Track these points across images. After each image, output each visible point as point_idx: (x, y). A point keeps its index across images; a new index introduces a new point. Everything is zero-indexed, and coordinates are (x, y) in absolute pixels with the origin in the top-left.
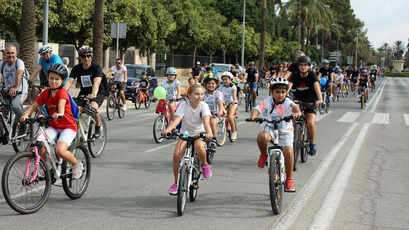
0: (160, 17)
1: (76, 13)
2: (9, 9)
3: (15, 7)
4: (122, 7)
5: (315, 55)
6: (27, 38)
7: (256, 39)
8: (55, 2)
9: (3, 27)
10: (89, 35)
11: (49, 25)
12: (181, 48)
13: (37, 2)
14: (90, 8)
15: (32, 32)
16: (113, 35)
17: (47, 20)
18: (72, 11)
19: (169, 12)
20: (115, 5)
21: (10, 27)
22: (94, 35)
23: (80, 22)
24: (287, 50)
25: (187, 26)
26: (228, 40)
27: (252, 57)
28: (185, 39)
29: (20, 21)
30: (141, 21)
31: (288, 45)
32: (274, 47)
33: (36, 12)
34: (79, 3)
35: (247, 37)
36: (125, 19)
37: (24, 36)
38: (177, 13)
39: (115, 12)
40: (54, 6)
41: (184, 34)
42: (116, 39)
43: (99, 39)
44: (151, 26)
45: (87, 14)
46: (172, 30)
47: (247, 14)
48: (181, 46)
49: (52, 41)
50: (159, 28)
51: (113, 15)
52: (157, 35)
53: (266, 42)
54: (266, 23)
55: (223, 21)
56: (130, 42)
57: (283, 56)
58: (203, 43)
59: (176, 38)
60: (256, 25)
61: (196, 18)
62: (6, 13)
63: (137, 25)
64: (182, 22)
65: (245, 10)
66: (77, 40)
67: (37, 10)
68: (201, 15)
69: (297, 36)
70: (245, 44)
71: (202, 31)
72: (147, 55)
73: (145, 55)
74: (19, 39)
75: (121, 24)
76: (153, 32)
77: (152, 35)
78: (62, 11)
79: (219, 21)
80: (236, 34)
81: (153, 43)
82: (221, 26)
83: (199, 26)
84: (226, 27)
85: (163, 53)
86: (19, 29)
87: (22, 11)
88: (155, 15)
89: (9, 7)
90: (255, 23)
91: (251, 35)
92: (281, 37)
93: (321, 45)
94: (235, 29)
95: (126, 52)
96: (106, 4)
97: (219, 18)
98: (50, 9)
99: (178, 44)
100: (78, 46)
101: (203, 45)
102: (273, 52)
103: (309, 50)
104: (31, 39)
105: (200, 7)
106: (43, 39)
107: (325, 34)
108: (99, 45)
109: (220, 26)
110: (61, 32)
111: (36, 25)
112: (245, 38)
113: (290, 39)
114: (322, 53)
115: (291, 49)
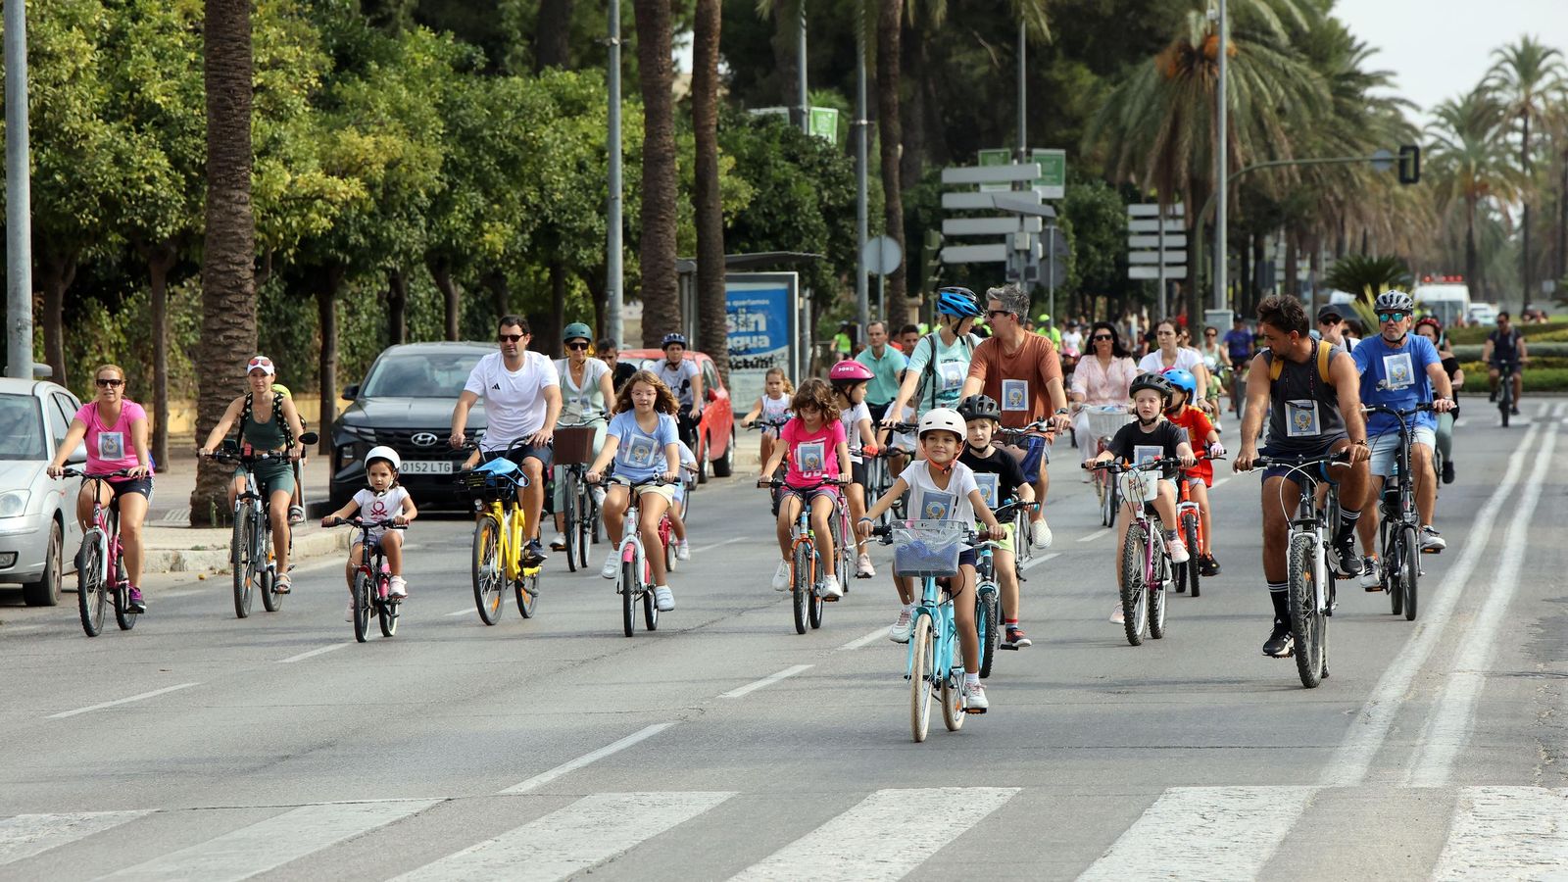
5: (791, 208)
7: (158, 57)
24: (488, 162)
27: (115, 260)
31: (496, 114)
32: (350, 137)
35: (56, 43)
53: (261, 88)
57: (451, 233)
70: (36, 117)
92: (424, 34)
93: (850, 94)
102: (349, 188)
103: (728, 149)
112: (36, 57)
113: (520, 49)
114: (858, 180)
115: (538, 150)
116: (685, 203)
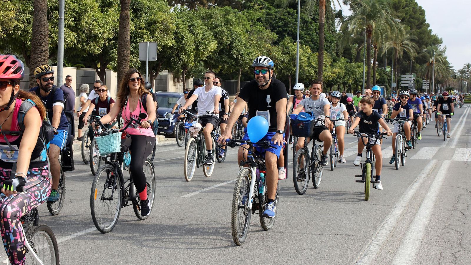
0: (197, 34)
1: (97, 31)
2: (17, 26)
3: (25, 24)
4: (152, 23)
5: (384, 79)
6: (38, 61)
7: (313, 60)
8: (72, 18)
9: (10, 48)
10: (113, 57)
11: (65, 46)
12: (224, 73)
13: (51, 18)
14: (114, 25)
15: (45, 54)
16: (141, 58)
17: (63, 40)
18: (92, 28)
19: (208, 28)
20: (143, 21)
21: (18, 48)
22: (118, 57)
23: (102, 42)
24: (350, 73)
25: (231, 45)
26: (279, 62)
27: (308, 82)
28: (228, 60)
29: (30, 41)
30: (175, 39)
31: (351, 67)
32: (334, 69)
33: (50, 31)
34: (101, 19)
35: (302, 58)
36: (156, 37)
37: (35, 59)
38: (219, 30)
39: (143, 29)
40: (71, 22)
41: (226, 55)
42: (146, 61)
43: (125, 61)
44: (187, 45)
45: (110, 32)
46: (213, 50)
47: (302, 31)
48: (223, 70)
49: (69, 64)
50: (197, 48)
51: (142, 33)
52: (195, 57)
53: (324, 64)
54: (325, 41)
55: (273, 39)
56: (162, 64)
57: (345, 81)
58: (249, 65)
59: (217, 59)
60: (313, 43)
61: (241, 35)
62: (14, 32)
63: (170, 44)
64: (224, 41)
65: (299, 25)
66: (98, 63)
67: (51, 28)
68: (247, 31)
69: (362, 56)
70: (300, 66)
71: (248, 51)
72: (183, 81)
73: (180, 80)
74: (30, 62)
75: (151, 43)
76: (190, 52)
77: (189, 57)
78: (80, 29)
79: (269, 39)
80: (289, 54)
81: (190, 66)
82: (271, 45)
83: (244, 45)
84: (277, 46)
85: (201, 78)
86: (29, 50)
87: (33, 30)
88: (192, 32)
89: (18, 25)
90: (311, 41)
91: (307, 55)
92: (343, 58)
93: (391, 66)
94: (287, 48)
95: (158, 77)
96: (133, 19)
97: (268, 36)
98: (66, 26)
99: (220, 66)
100: (99, 70)
101: (250, 68)
102: (334, 75)
103: (377, 72)
104: (43, 62)
105: (245, 23)
106: (58, 62)
107: (396, 53)
108: (125, 69)
109: (269, 45)
110: (79, 53)
111: (49, 46)
112: (300, 60)
113: (354, 60)
114: (392, 76)
115: (356, 72)
116: (372, 78)
